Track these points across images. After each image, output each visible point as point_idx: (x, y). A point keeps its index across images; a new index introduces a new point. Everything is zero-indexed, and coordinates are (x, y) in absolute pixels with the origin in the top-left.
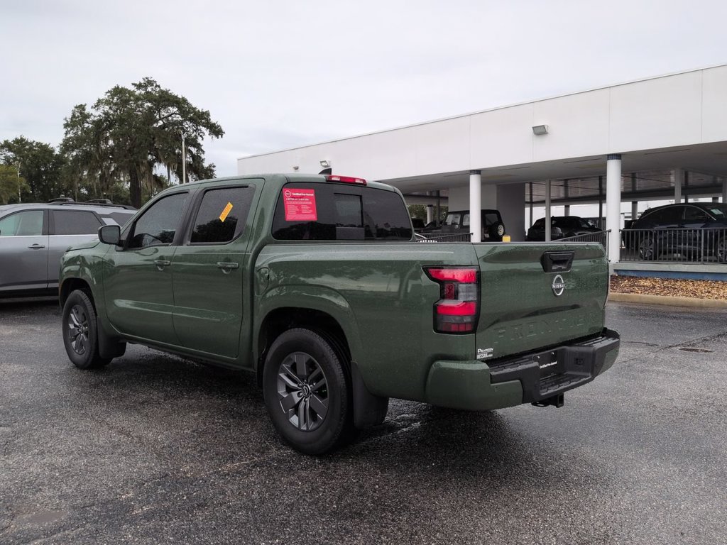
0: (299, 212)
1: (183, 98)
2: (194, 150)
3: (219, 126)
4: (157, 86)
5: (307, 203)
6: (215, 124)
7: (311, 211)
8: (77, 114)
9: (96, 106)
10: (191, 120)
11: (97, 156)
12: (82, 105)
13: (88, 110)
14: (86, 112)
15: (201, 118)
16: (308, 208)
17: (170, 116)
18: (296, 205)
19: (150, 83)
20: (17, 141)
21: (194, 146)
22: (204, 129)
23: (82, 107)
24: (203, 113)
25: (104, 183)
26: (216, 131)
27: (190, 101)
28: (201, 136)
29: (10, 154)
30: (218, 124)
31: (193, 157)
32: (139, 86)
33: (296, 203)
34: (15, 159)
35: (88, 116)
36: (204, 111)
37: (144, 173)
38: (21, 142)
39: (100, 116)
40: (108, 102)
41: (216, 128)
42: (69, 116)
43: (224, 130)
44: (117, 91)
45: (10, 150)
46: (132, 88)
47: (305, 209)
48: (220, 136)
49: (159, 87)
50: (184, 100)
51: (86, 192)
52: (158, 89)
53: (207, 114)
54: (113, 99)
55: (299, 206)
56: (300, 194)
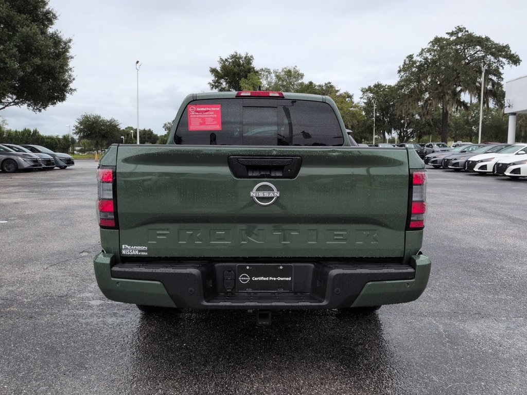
0: (203, 123)
1: (486, 37)
2: (494, 78)
3: (517, 56)
4: (466, 31)
5: (212, 116)
6: (514, 54)
7: (216, 122)
8: (407, 62)
9: (420, 54)
10: (492, 54)
11: (418, 91)
12: (411, 55)
13: (415, 58)
14: (414, 59)
15: (502, 52)
16: (212, 120)
17: (476, 53)
18: (199, 118)
19: (460, 30)
20: (376, 86)
21: (495, 75)
22: (504, 60)
23: (411, 57)
24: (504, 47)
25: (425, 110)
26: (515, 60)
27: (492, 39)
28: (502, 66)
29: (371, 95)
30: (517, 54)
31: (494, 84)
32: (452, 34)
33: (201, 116)
34: (373, 98)
35: (415, 62)
36: (504, 45)
37: (449, 100)
38: (378, 86)
39: (421, 61)
40: (429, 51)
41: (515, 57)
42: (402, 64)
43: (521, 58)
44: (437, 41)
45: (371, 92)
46: (447, 37)
47: (209, 120)
48: (518, 64)
49: (468, 31)
50: (487, 39)
51: (419, 118)
52: (467, 33)
53: (507, 47)
54: (434, 47)
55: (203, 119)
56: (205, 109)
